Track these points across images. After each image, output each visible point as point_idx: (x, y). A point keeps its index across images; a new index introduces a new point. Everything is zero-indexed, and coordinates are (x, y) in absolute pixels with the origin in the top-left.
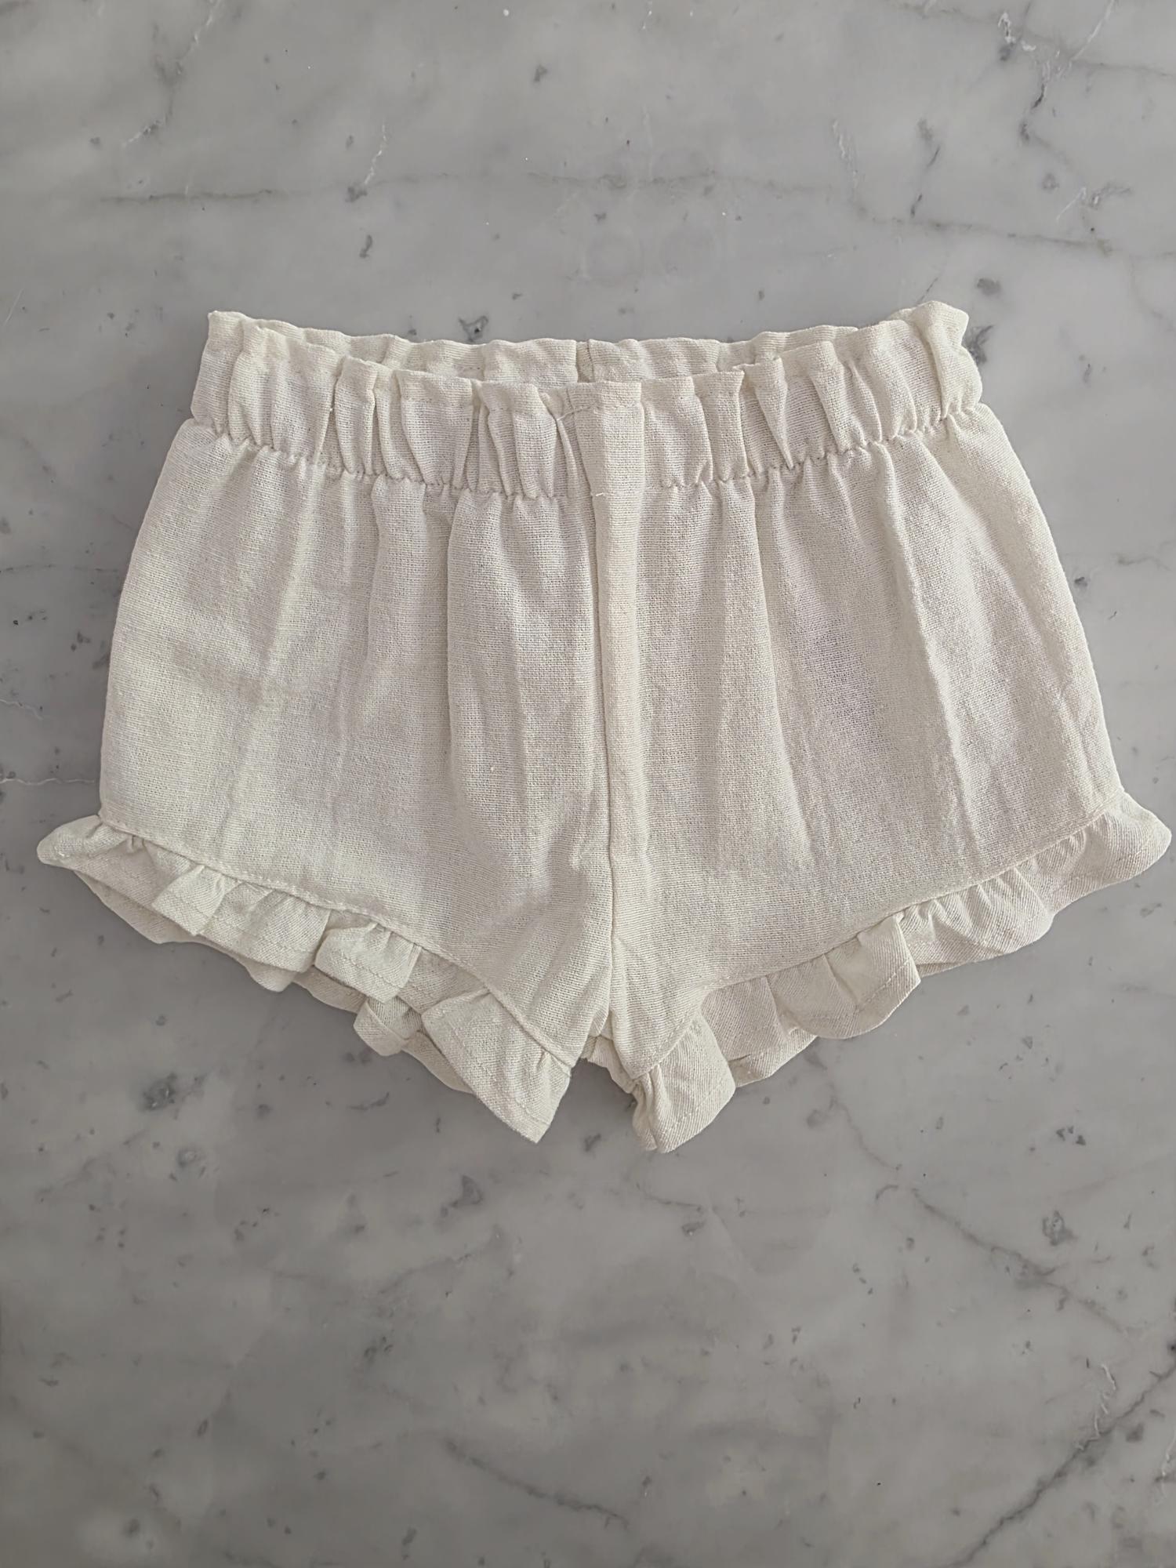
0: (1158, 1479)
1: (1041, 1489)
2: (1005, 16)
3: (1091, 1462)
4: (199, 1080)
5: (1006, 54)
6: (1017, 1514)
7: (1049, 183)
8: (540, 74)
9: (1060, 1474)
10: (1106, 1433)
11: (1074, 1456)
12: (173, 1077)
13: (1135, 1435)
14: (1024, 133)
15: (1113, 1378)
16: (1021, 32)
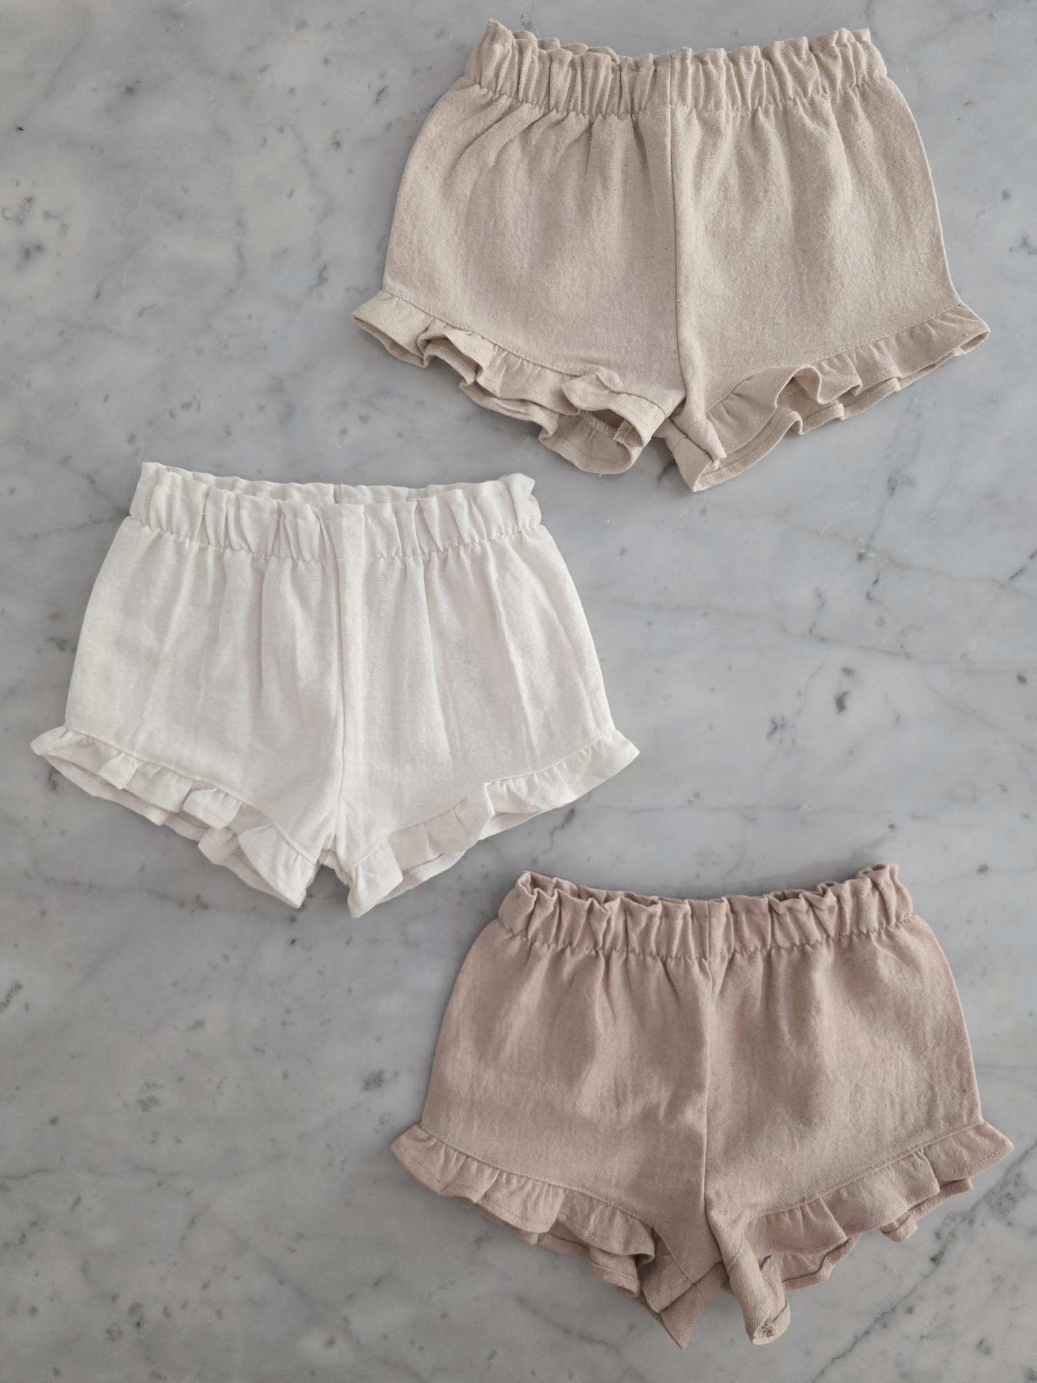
0: (922, 1337)
1: (856, 1341)
2: (860, 539)
3: (885, 1326)
4: (396, 1074)
5: (861, 557)
6: (842, 1356)
7: (881, 622)
8: (623, 552)
9: (867, 1332)
10: (893, 1309)
11: (875, 1322)
12: (381, 1072)
13: (910, 1311)
14: (869, 597)
15: (899, 1276)
16: (868, 547)
